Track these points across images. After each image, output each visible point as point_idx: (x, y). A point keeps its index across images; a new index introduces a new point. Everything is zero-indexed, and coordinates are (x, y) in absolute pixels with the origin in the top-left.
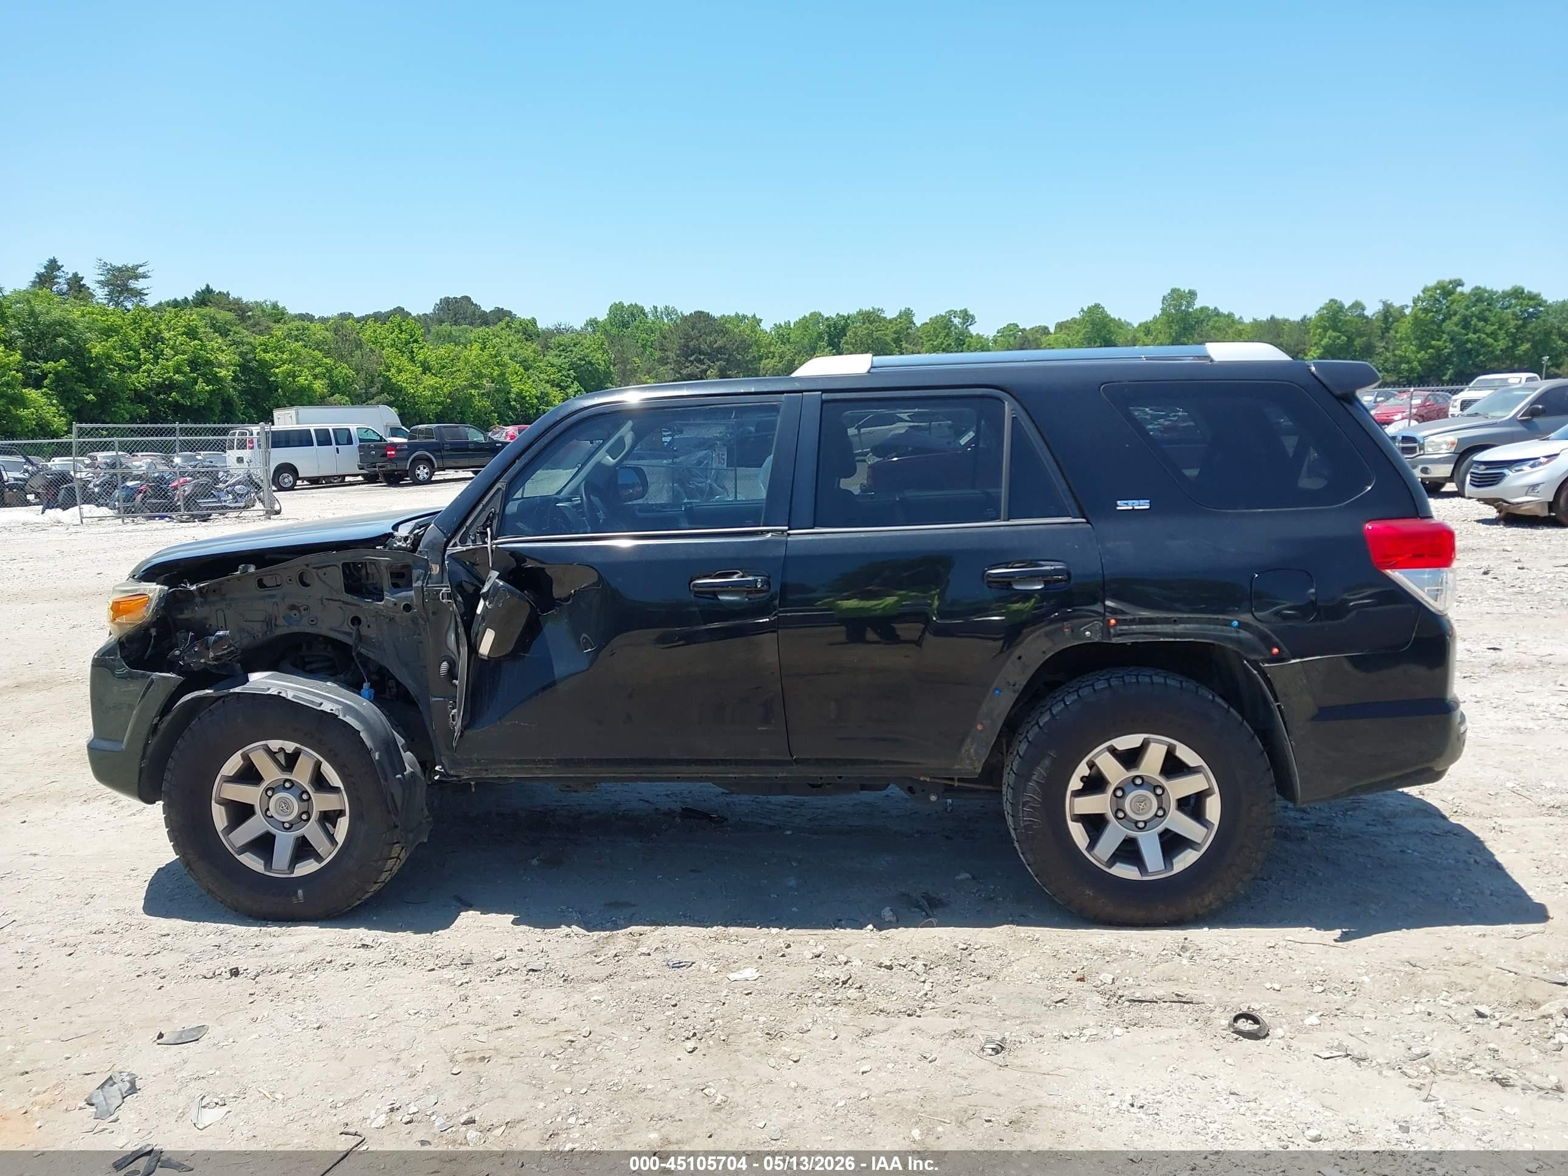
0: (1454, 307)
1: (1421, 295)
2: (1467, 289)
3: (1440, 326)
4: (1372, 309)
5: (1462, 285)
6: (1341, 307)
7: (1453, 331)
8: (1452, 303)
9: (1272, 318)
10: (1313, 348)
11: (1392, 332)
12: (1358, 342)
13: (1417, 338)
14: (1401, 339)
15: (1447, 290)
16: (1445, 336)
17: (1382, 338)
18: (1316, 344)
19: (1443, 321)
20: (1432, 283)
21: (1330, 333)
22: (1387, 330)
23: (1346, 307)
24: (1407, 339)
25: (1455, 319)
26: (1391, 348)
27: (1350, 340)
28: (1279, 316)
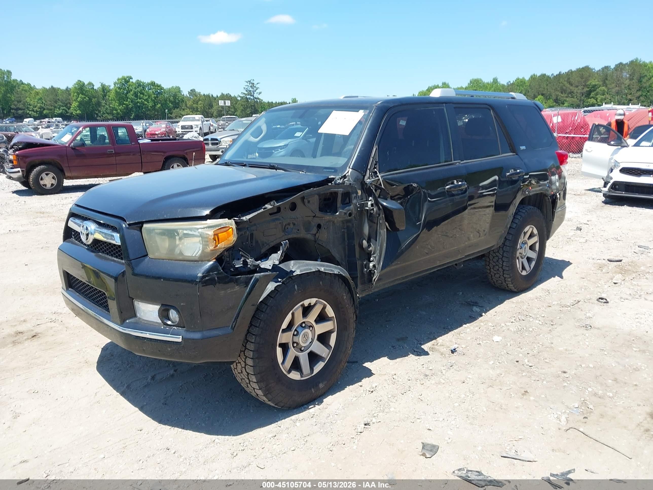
0: (130, 87)
1: (117, 81)
2: (134, 80)
3: (126, 95)
4: (97, 86)
5: (132, 79)
6: (84, 84)
7: (132, 98)
8: (129, 86)
9: (52, 87)
10: (74, 102)
11: (107, 97)
12: (93, 100)
13: (118, 100)
14: (112, 100)
15: (127, 80)
16: (129, 100)
17: (103, 99)
18: (75, 100)
19: (127, 93)
20: (120, 77)
21: (80, 95)
22: (105, 96)
23: (86, 84)
24: (114, 100)
25: (132, 93)
26: (108, 104)
27: (90, 99)
28: (55, 86)
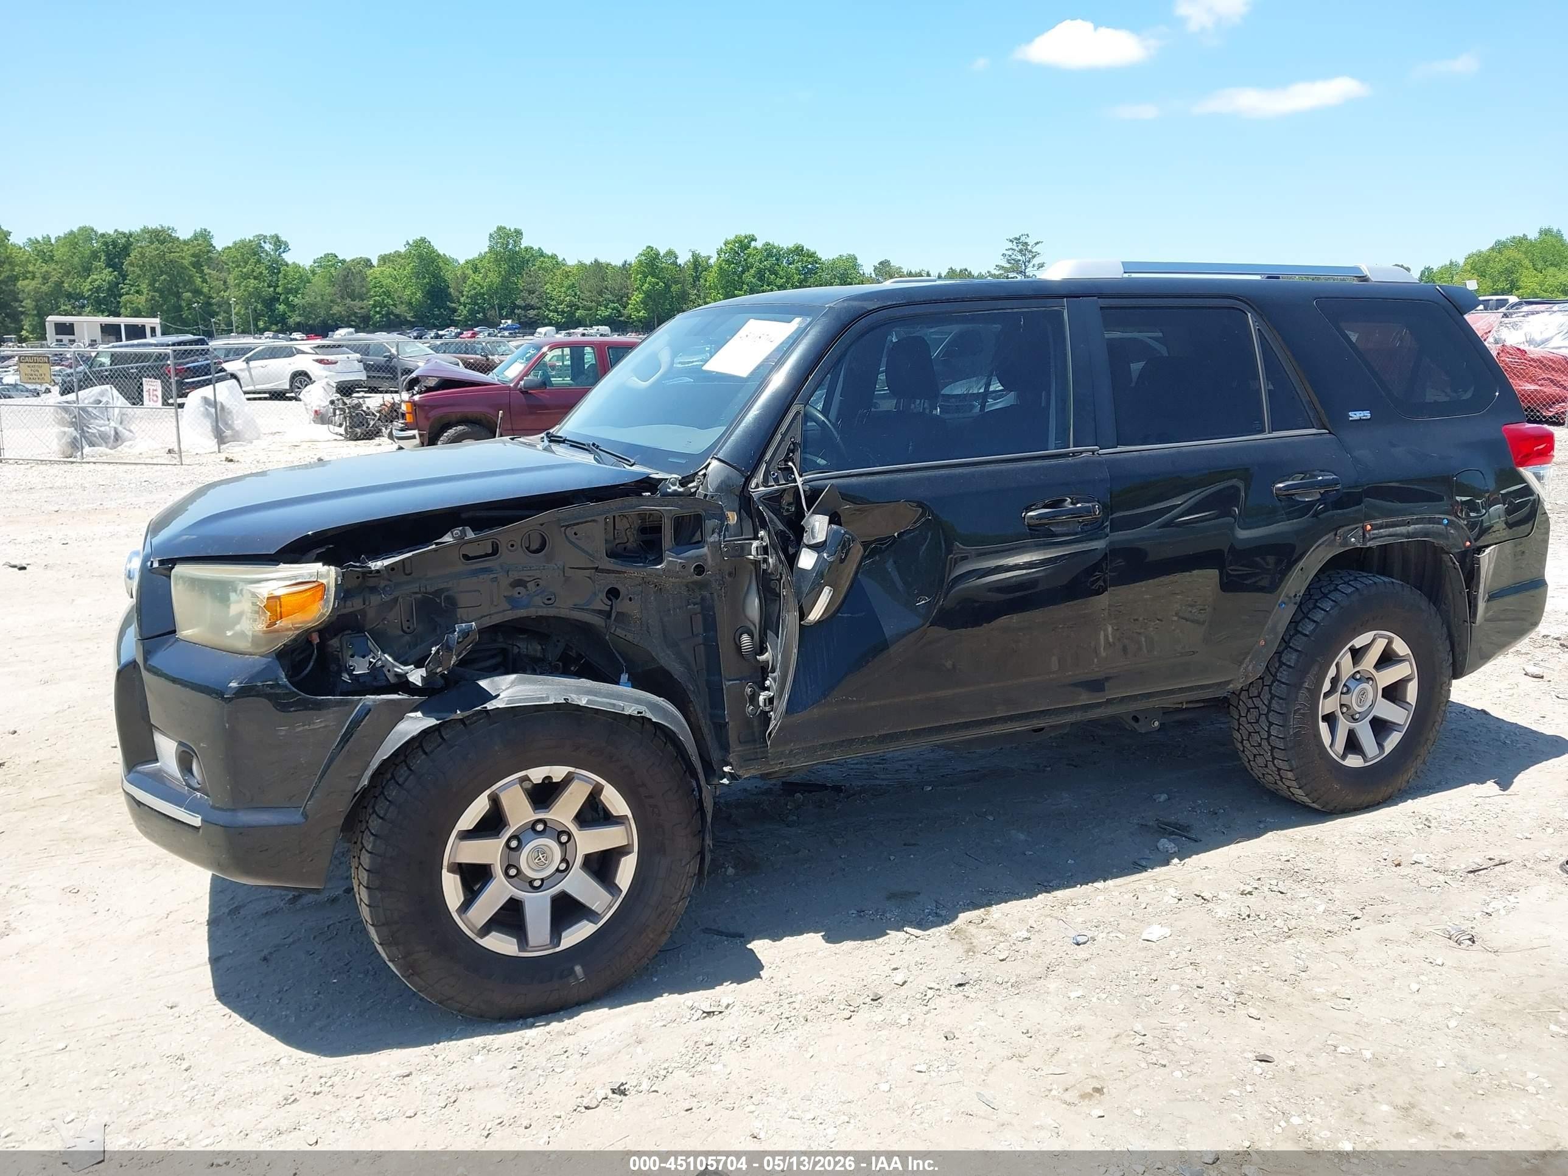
0: (750, 260)
1: (724, 247)
2: (758, 244)
3: (740, 277)
4: (684, 258)
5: (756, 240)
6: (658, 254)
7: (751, 282)
8: (749, 257)
9: (596, 261)
10: (636, 293)
11: (702, 281)
12: (675, 288)
13: (722, 288)
14: (710, 288)
15: (743, 244)
16: (745, 287)
17: (694, 286)
18: (637, 289)
19: (743, 272)
20: (731, 237)
21: (649, 278)
22: (698, 278)
23: (662, 254)
24: (716, 287)
25: (752, 271)
26: (702, 295)
27: (668, 286)
28: (602, 260)
